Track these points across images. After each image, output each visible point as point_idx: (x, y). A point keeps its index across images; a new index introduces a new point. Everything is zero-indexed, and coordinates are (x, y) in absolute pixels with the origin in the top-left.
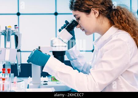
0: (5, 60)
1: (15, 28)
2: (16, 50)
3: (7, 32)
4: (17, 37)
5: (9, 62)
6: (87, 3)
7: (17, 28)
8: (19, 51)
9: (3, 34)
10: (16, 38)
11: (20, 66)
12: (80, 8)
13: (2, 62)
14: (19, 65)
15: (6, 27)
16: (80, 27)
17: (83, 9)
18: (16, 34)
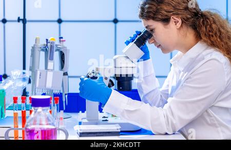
0: (45, 86)
1: (60, 41)
2: (62, 72)
3: (49, 48)
4: (63, 54)
5: (52, 90)
6: (165, 8)
7: (62, 41)
8: (65, 74)
9: (43, 50)
10: (62, 56)
11: (66, 96)
12: (155, 16)
13: (41, 90)
14: (66, 94)
15: (47, 40)
16: (155, 42)
17: (160, 17)
18: (62, 50)
